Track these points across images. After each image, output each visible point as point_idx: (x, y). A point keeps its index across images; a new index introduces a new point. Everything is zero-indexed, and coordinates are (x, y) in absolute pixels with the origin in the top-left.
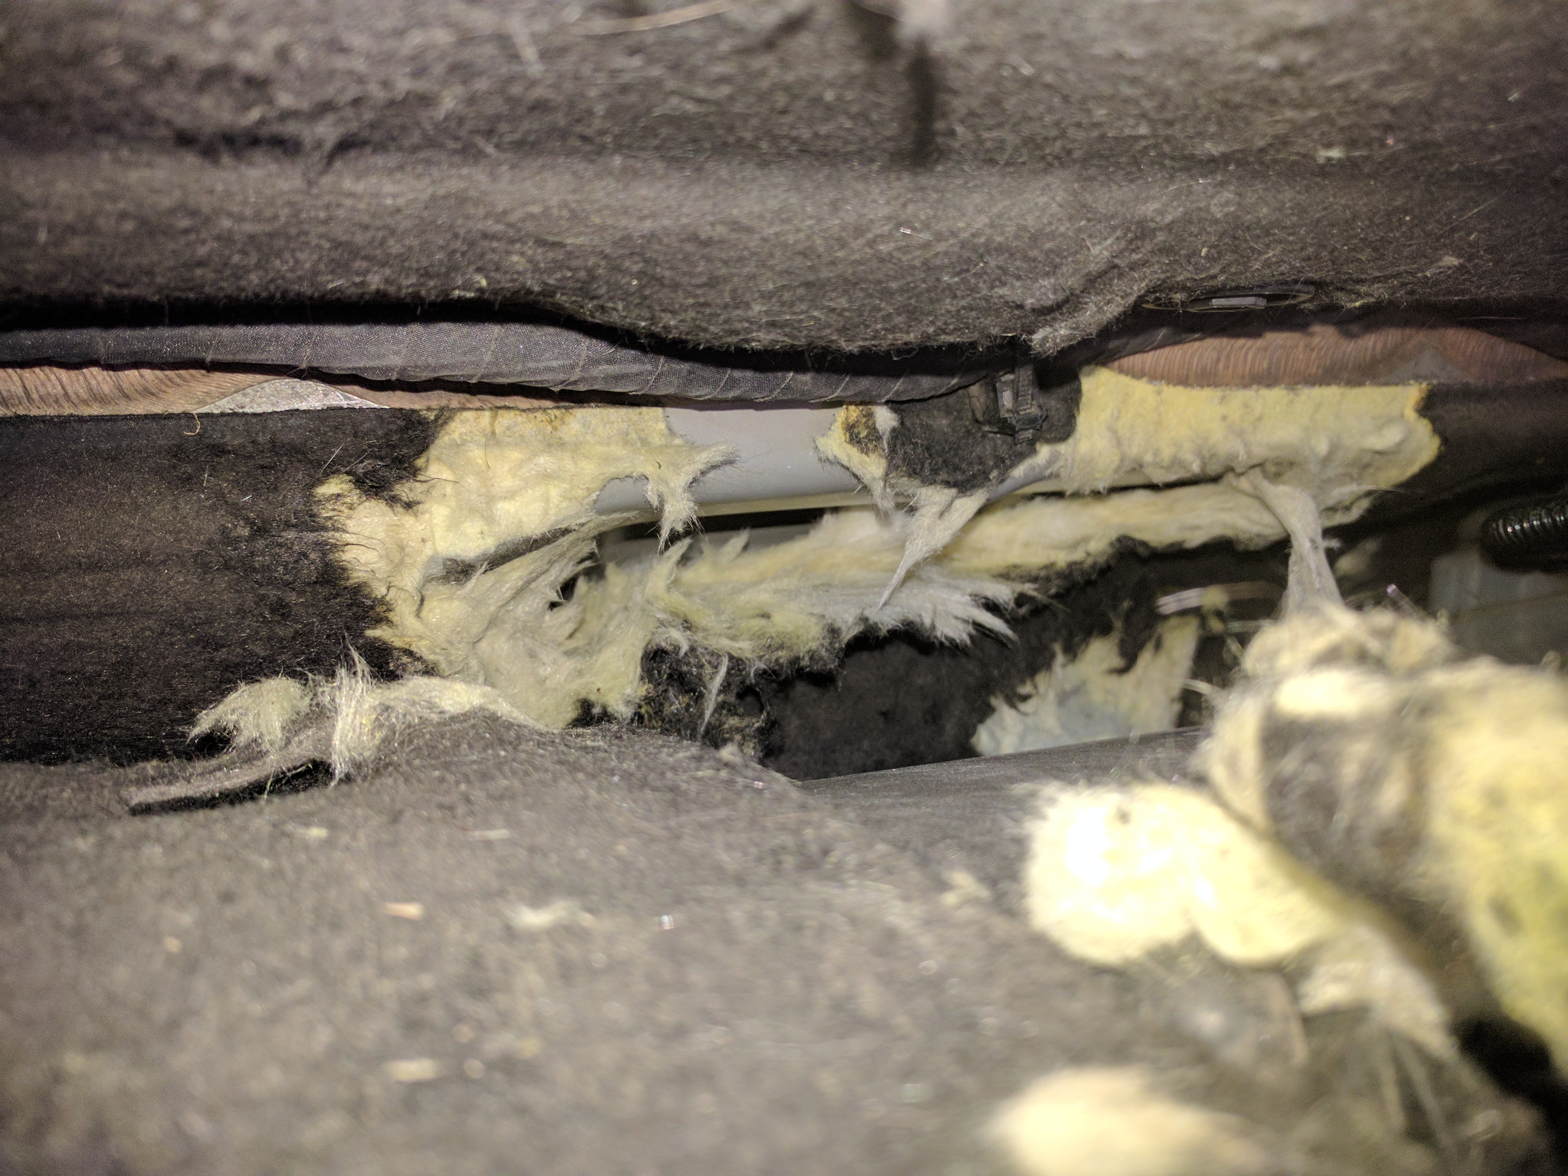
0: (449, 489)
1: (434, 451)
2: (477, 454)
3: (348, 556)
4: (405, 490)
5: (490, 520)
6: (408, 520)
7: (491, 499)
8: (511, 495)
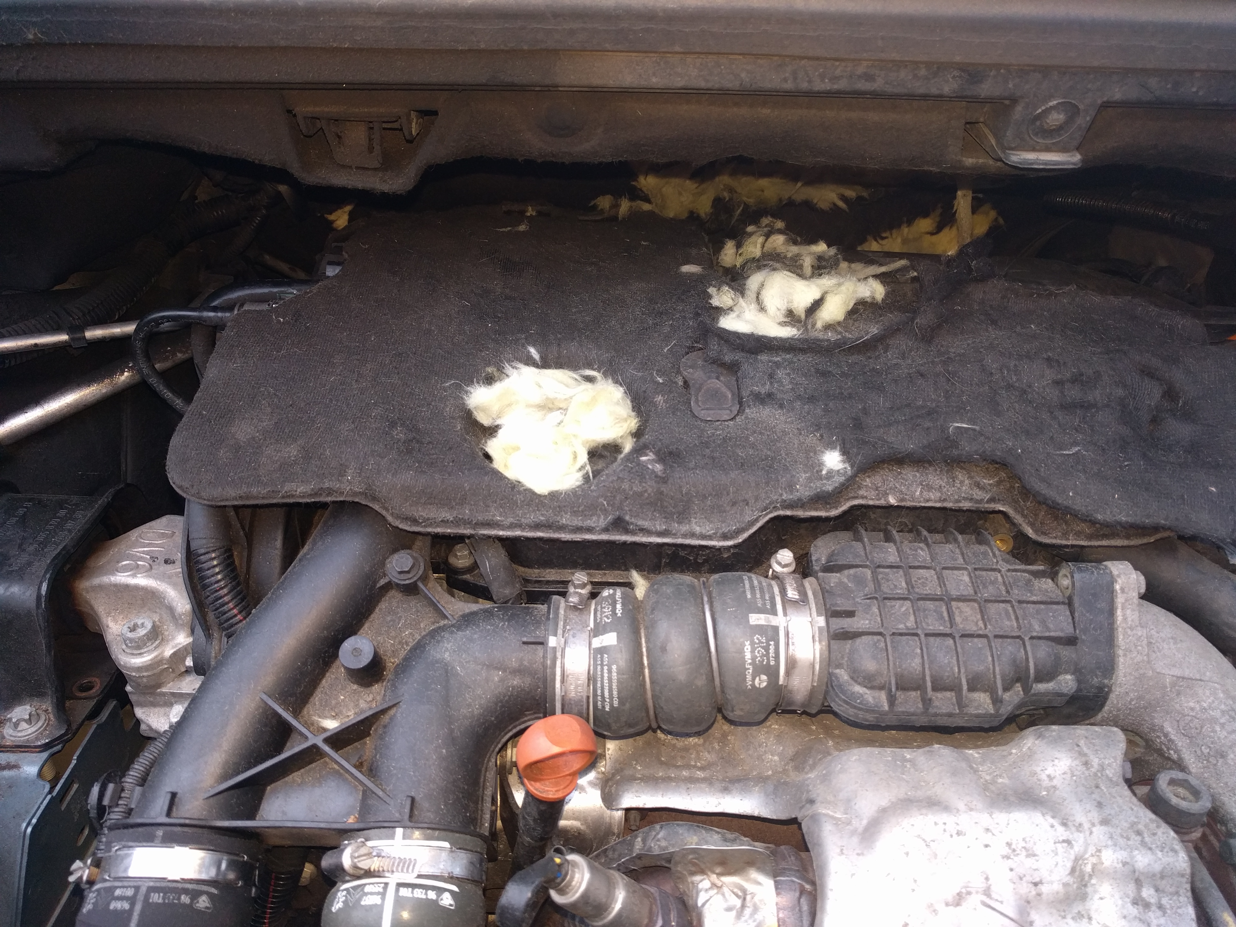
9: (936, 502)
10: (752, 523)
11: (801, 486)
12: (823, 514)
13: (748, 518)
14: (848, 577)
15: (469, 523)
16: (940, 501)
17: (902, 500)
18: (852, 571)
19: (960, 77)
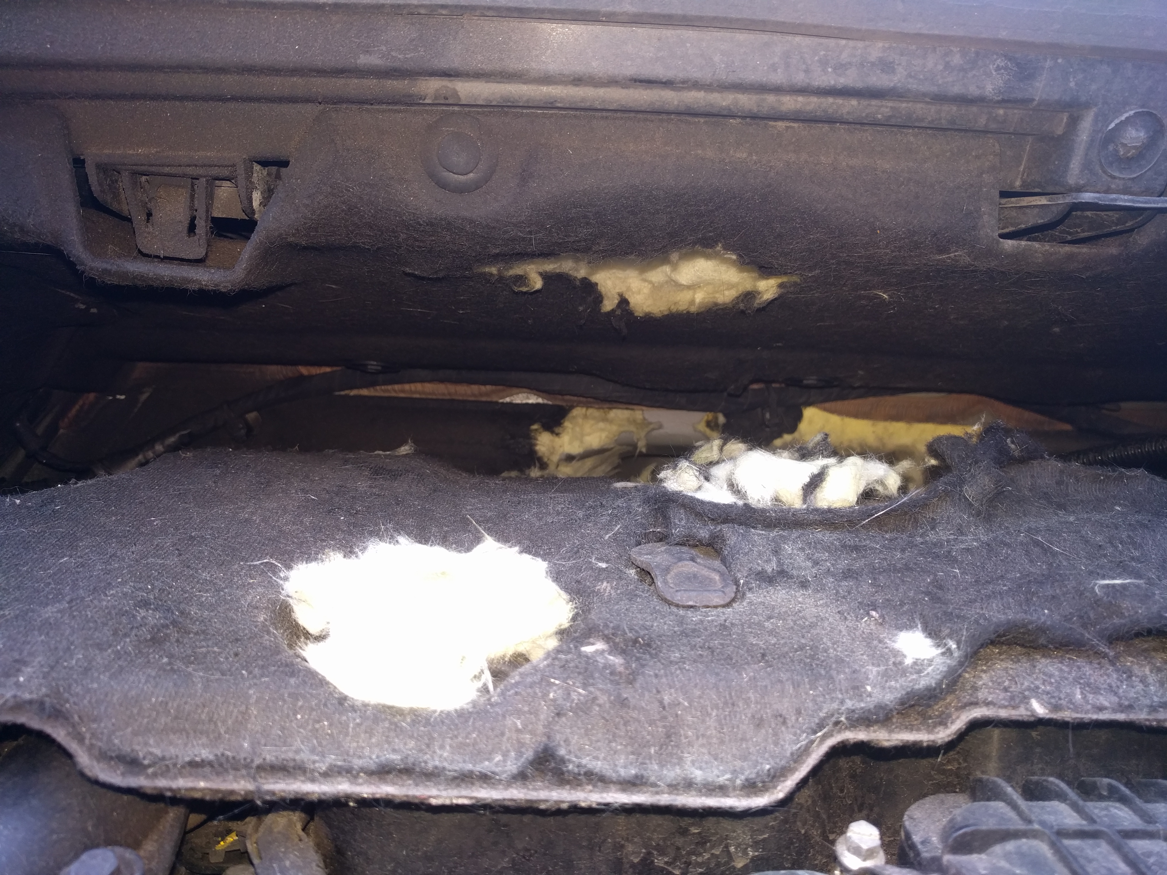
0: (570, 431)
1: (567, 418)
2: (580, 421)
3: (538, 448)
4: (557, 430)
5: (582, 442)
6: (557, 439)
7: (583, 435)
8: (589, 434)
9: (1114, 711)
10: (799, 757)
11: (874, 686)
12: (922, 737)
13: (790, 748)
14: (1007, 856)
15: (247, 766)
16: (1122, 708)
17: (1056, 708)
18: (1010, 846)
19: (1006, 68)
